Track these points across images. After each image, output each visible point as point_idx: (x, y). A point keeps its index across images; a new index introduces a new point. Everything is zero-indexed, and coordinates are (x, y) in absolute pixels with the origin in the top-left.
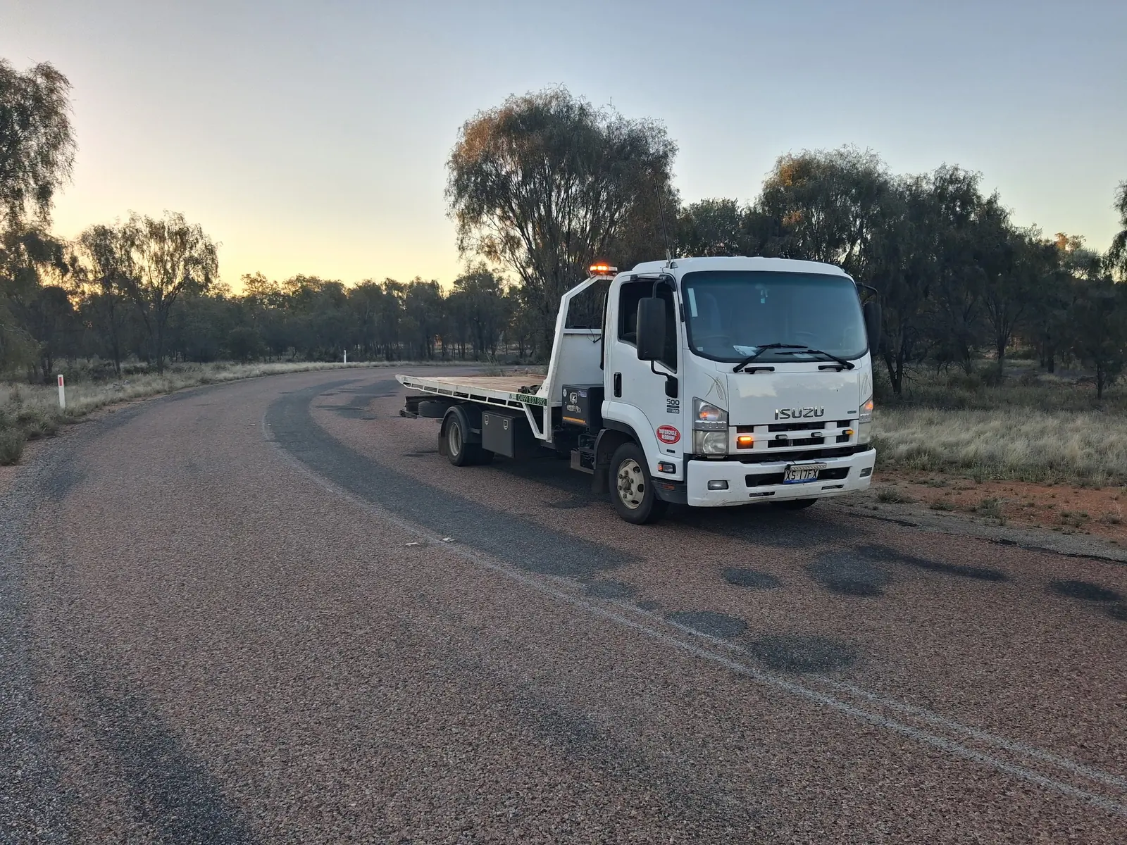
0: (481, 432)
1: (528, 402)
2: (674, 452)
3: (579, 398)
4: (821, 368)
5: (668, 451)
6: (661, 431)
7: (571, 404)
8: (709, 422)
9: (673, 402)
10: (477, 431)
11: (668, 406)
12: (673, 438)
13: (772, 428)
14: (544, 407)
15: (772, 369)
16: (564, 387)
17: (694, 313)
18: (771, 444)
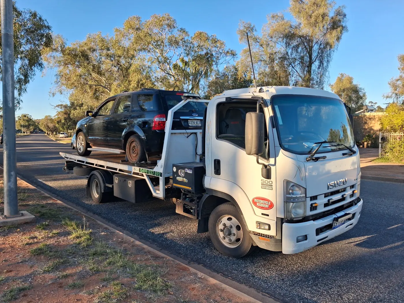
0: (113, 186)
1: (148, 173)
2: (268, 215)
3: (186, 173)
4: (344, 154)
5: (262, 214)
6: (255, 200)
7: (180, 176)
8: (295, 196)
9: (267, 182)
10: (111, 186)
11: (262, 184)
12: (267, 206)
13: (326, 195)
14: (160, 177)
15: (324, 157)
16: (174, 165)
17: (280, 122)
18: (326, 205)
